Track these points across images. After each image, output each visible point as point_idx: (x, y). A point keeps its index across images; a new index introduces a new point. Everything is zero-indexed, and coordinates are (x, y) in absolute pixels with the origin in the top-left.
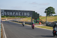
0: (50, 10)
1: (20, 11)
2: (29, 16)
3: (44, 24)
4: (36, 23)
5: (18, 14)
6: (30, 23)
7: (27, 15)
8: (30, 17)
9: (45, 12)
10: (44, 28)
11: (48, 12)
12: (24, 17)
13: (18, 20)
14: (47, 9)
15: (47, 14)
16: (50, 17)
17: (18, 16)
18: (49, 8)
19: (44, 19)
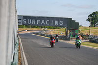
0: (95, 16)
1: (48, 18)
2: (62, 27)
3: (86, 39)
4: (73, 38)
5: (45, 23)
6: (64, 37)
7: (59, 25)
8: (64, 27)
9: (88, 20)
10: (86, 45)
11: (92, 20)
12: (55, 27)
13: (44, 32)
14: (91, 15)
15: (92, 23)
16: (96, 27)
17: (44, 26)
18: (94, 13)
19: (87, 31)
